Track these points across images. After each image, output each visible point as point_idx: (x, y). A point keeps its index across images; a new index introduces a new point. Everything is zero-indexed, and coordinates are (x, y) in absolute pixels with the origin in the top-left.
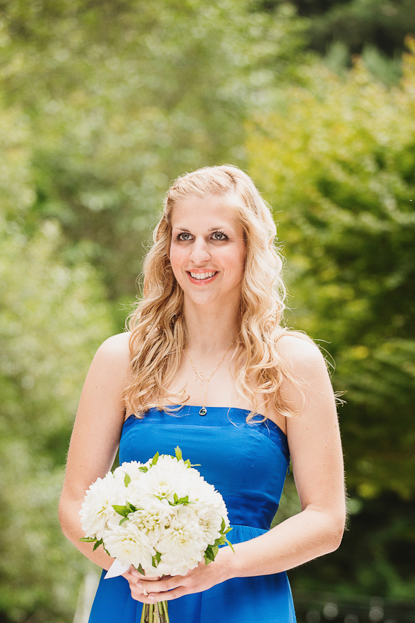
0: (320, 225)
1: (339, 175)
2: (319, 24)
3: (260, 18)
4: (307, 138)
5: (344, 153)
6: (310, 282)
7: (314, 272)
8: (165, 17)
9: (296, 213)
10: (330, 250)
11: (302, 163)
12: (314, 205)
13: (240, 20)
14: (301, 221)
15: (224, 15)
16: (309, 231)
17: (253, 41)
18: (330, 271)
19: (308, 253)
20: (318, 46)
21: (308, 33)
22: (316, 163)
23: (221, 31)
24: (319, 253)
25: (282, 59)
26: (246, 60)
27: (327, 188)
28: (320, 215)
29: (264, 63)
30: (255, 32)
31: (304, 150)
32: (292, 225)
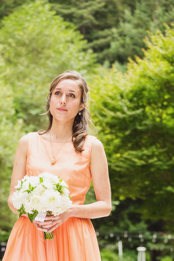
0: (104, 116)
1: (109, 100)
2: (101, 55)
3: (82, 54)
4: (99, 89)
5: (110, 94)
6: (102, 134)
7: (103, 131)
8: (53, 55)
9: (97, 113)
10: (107, 124)
11: (98, 97)
12: (102, 110)
13: (76, 55)
14: (98, 115)
15: (71, 53)
16: (101, 118)
17: (80, 61)
18: (108, 130)
19: (101, 125)
20: (101, 61)
21: (97, 57)
22: (102, 97)
23: (70, 58)
24: (104, 125)
25: (90, 66)
26: (78, 67)
27: (106, 105)
28: (104, 113)
29: (84, 68)
30: (81, 58)
31: (98, 93)
32: (95, 116)
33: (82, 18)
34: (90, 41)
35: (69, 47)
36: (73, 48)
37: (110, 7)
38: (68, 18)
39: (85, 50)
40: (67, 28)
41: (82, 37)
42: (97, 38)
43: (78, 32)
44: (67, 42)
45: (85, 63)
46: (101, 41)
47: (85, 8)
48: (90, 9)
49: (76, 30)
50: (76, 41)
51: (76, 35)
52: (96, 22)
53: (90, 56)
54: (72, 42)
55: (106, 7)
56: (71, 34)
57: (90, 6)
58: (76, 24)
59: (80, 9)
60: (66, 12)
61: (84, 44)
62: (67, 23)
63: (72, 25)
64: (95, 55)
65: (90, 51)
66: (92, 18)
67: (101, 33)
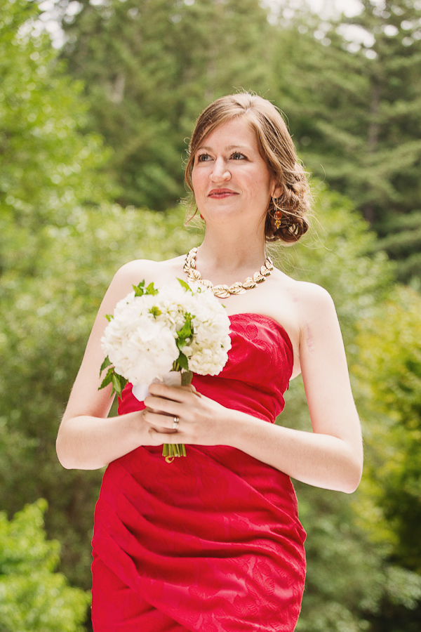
0: (408, 390)
2: (403, 266)
3: (364, 263)
4: (398, 333)
6: (401, 429)
7: (404, 422)
8: (302, 262)
9: (391, 383)
10: (415, 407)
11: (395, 351)
12: (403, 377)
13: (351, 263)
14: (395, 388)
15: (341, 261)
16: (400, 395)
17: (359, 276)
18: (414, 422)
19: (400, 409)
20: (403, 279)
21: (396, 272)
22: (404, 350)
23: (339, 271)
24: (407, 409)
25: (379, 288)
26: (356, 289)
27: (412, 366)
28: (407, 384)
29: (367, 291)
30: (361, 270)
31: (396, 341)
32: (389, 391)
33: (365, 187)
34: (382, 235)
35: (336, 247)
36: (346, 250)
38: (338, 185)
39: (370, 255)
40: (335, 206)
41: (365, 225)
42: (397, 231)
43: (357, 217)
44: (333, 236)
45: (370, 282)
46: (405, 238)
47: (374, 164)
48: (383, 168)
49: (352, 212)
50: (352, 234)
51: (355, 223)
52: (395, 197)
53: (381, 267)
54: (343, 236)
55: (417, 164)
56: (344, 219)
57: (384, 161)
58: (353, 199)
59: (361, 166)
60: (333, 172)
61: (368, 241)
62: (334, 196)
63: (344, 199)
64: (393, 266)
65: (382, 257)
66: (386, 187)
67: (405, 220)
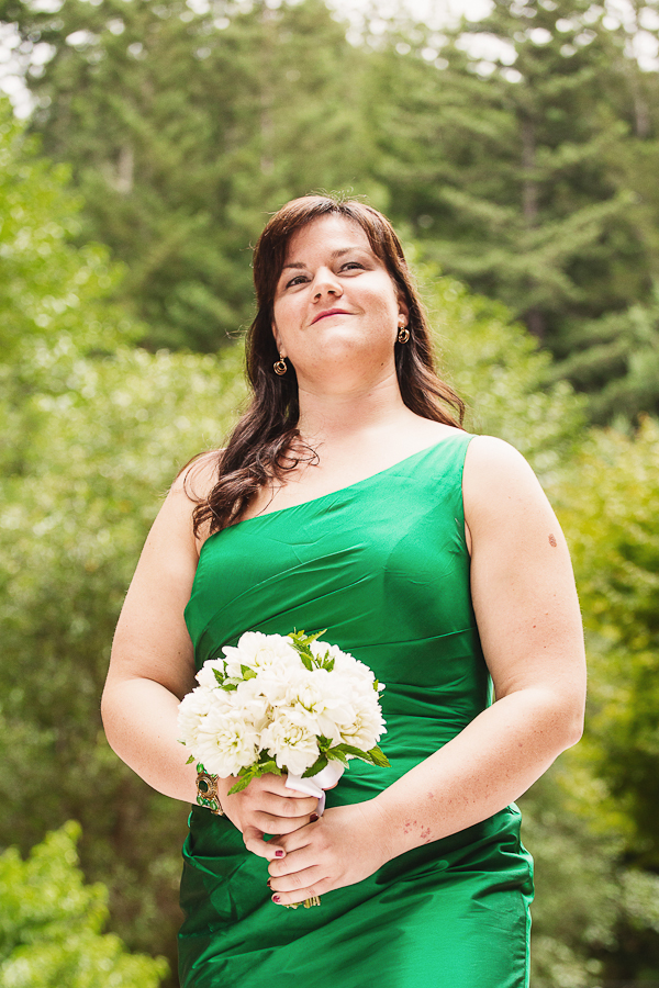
0: (627, 590)
1: (640, 537)
2: (598, 401)
3: (538, 400)
4: (602, 503)
5: (641, 513)
6: (622, 652)
7: (626, 641)
9: (600, 582)
10: (640, 616)
11: (600, 530)
12: (617, 570)
13: (517, 404)
14: (605, 588)
15: (501, 401)
16: (615, 598)
17: (532, 423)
19: (617, 622)
20: (602, 420)
21: (588, 410)
22: (614, 528)
23: (500, 418)
24: (628, 619)
25: (565, 438)
27: (628, 552)
28: (624, 581)
29: (547, 445)
30: (534, 415)
31: (600, 515)
32: (597, 594)
33: (526, 283)
34: (560, 356)
35: (491, 381)
36: (506, 384)
37: (619, 240)
38: (483, 284)
39: (545, 388)
40: (482, 317)
41: (532, 342)
42: (583, 346)
43: (519, 330)
44: (484, 364)
45: (550, 430)
46: (596, 356)
47: (536, 247)
48: (551, 251)
49: (510, 323)
50: (513, 358)
51: (516, 340)
52: (575, 294)
53: (564, 405)
54: (501, 362)
55: (603, 240)
56: (499, 336)
57: (551, 239)
58: (509, 303)
59: (517, 251)
60: (473, 265)
61: (539, 367)
62: (480, 302)
63: (494, 306)
64: (582, 401)
65: (563, 389)
66: (560, 280)
67: (594, 328)
